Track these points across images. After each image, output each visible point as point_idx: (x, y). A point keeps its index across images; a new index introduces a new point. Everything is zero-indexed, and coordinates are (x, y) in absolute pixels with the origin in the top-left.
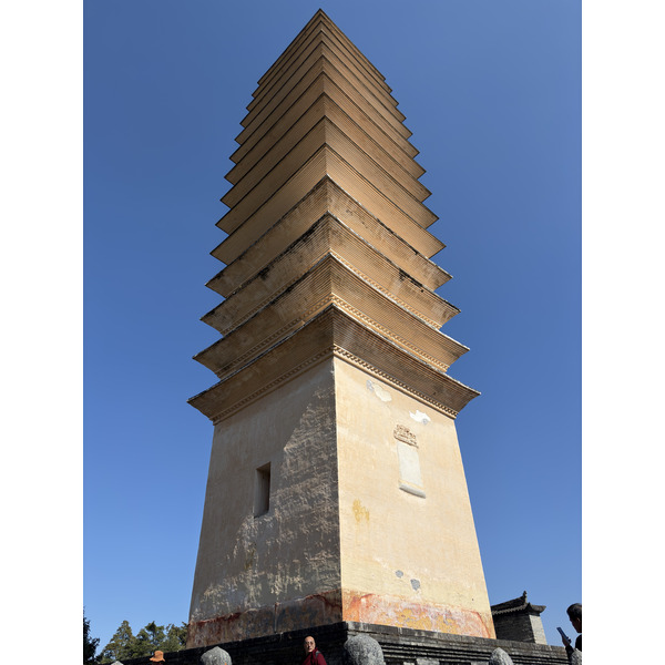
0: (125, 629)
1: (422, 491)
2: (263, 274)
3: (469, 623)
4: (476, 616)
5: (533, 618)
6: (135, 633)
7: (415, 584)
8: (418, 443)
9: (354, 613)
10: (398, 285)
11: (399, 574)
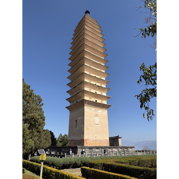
0: (61, 135)
1: (99, 124)
2: (75, 87)
3: (104, 141)
4: (106, 140)
5: (119, 139)
6: (63, 136)
7: (96, 137)
8: (99, 116)
9: (86, 141)
10: (98, 88)
11: (93, 136)
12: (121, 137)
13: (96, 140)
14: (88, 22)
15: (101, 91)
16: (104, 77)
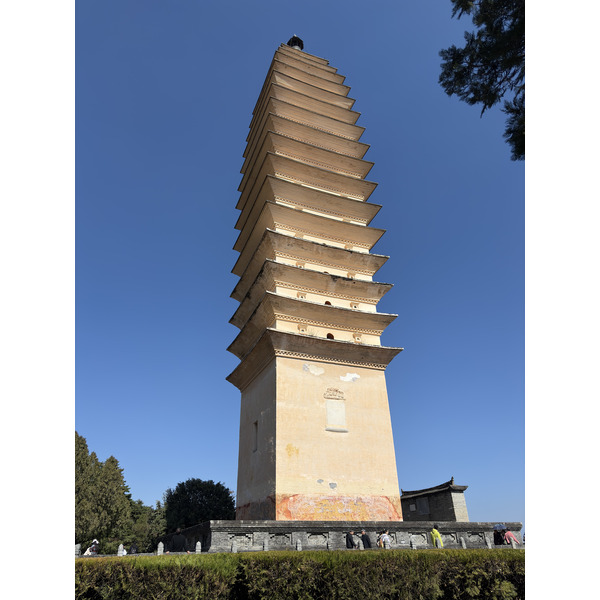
1: (345, 429)
3: (377, 504)
4: (385, 499)
5: (453, 494)
7: (333, 486)
8: (345, 396)
9: (284, 505)
10: (333, 285)
11: (320, 481)
12: (465, 488)
13: (334, 500)
14: (287, 66)
15: (349, 297)
16: (361, 243)
